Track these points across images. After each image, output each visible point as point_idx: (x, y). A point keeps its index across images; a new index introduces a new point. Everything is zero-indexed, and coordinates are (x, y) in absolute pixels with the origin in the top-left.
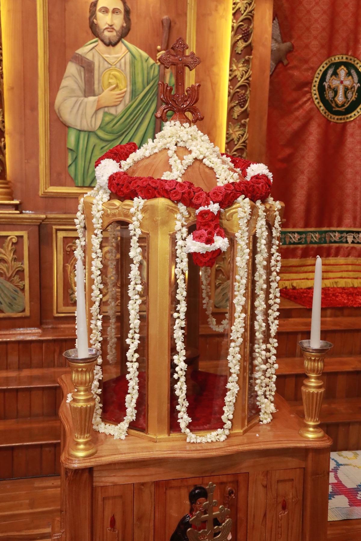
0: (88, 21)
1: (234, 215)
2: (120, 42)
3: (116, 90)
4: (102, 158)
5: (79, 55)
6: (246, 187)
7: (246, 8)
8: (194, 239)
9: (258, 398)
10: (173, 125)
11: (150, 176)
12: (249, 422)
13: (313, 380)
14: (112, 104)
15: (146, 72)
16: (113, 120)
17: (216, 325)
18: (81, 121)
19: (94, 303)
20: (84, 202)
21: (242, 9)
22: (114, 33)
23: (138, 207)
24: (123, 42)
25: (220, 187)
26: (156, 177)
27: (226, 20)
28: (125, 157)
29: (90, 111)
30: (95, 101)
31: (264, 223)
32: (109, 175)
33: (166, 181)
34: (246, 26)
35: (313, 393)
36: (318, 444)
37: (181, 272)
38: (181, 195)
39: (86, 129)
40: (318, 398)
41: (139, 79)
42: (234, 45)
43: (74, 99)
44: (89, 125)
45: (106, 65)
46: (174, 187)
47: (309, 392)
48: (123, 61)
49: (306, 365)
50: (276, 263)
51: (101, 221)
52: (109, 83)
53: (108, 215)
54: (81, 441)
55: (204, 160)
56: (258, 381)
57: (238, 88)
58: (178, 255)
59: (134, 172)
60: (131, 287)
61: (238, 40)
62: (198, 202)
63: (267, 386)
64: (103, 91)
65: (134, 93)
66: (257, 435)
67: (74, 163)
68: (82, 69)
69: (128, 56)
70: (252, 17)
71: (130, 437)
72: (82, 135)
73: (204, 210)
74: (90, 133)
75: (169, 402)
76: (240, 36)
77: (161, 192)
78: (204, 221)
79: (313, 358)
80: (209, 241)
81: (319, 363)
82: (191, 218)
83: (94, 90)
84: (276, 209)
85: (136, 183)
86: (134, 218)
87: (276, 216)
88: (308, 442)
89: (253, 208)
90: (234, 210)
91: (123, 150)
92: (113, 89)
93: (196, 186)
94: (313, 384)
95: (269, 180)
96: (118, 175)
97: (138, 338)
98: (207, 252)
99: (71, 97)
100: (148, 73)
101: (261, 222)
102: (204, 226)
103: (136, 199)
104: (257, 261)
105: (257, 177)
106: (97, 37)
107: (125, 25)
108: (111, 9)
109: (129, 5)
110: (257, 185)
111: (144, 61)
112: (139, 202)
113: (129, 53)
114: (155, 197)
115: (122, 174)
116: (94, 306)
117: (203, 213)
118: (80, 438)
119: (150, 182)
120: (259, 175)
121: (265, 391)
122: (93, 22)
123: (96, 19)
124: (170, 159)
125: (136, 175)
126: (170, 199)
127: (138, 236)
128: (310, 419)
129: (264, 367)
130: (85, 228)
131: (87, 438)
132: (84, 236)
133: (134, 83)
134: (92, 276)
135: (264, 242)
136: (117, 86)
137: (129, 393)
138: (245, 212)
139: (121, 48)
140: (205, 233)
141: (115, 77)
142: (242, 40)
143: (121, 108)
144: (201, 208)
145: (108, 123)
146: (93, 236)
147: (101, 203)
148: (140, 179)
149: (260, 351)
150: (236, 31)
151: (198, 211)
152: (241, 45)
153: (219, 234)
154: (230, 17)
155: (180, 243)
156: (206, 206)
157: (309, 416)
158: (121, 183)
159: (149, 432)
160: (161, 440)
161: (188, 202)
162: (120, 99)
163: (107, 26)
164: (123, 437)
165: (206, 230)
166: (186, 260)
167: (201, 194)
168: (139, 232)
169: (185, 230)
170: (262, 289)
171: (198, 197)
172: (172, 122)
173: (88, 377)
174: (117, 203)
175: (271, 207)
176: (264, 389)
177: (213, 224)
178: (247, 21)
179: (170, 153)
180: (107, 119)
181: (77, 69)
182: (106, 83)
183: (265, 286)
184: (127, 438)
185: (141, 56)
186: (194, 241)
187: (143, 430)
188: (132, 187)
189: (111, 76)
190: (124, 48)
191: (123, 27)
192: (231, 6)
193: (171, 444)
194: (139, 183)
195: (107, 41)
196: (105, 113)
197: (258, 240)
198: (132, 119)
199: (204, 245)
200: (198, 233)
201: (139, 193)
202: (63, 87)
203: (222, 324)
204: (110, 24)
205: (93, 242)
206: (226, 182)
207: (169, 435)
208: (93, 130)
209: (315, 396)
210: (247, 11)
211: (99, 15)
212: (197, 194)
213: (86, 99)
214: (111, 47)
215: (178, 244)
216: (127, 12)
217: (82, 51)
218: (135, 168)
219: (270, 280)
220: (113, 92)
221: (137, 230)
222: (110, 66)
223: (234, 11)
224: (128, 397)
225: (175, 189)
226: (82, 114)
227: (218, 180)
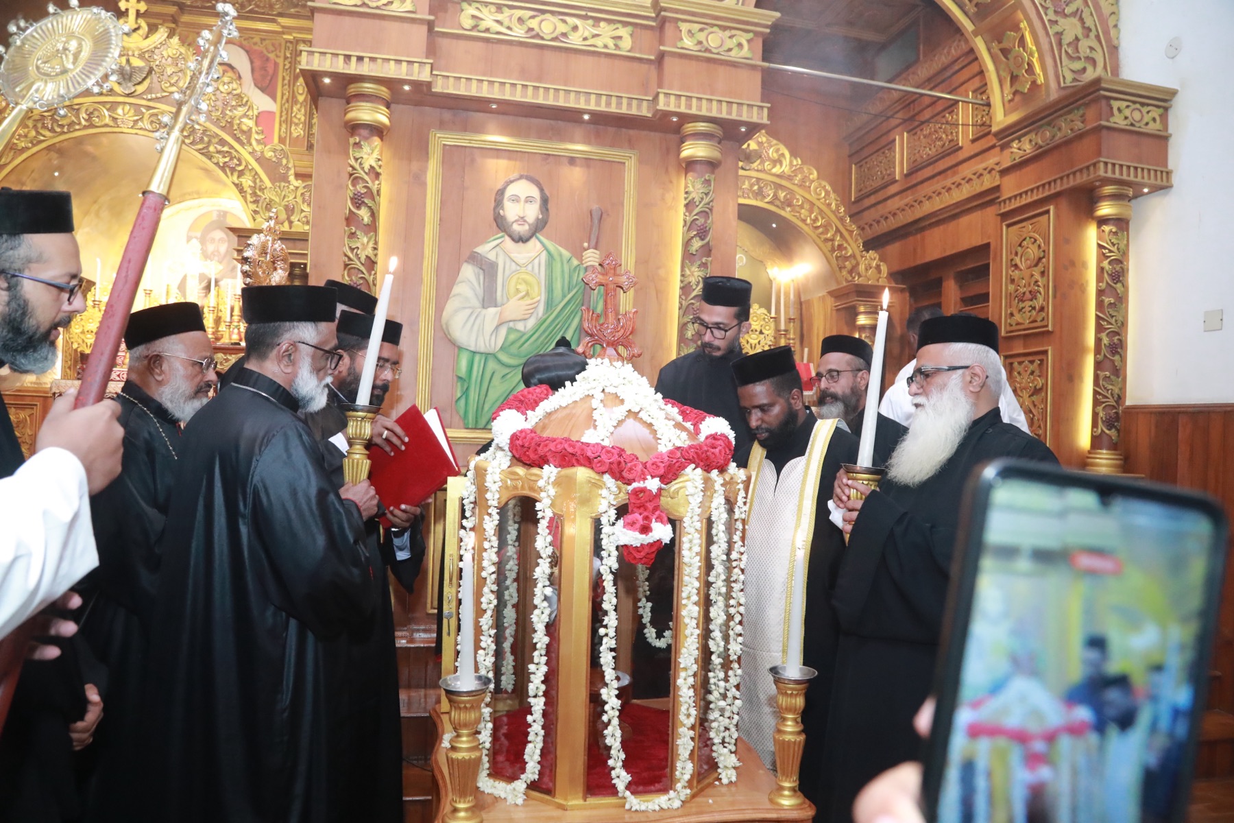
0: (492, 212)
1: (682, 491)
2: (534, 238)
3: (526, 298)
4: (501, 408)
5: (478, 253)
6: (696, 453)
7: (702, 199)
8: (624, 527)
9: (714, 748)
10: (599, 363)
11: (566, 435)
12: (699, 782)
13: (789, 723)
14: (519, 318)
15: (567, 276)
16: (521, 337)
17: (656, 638)
18: (477, 340)
19: (485, 611)
20: (476, 468)
21: (697, 199)
22: (527, 227)
23: (549, 478)
24: (537, 238)
25: (661, 454)
26: (574, 438)
27: (676, 211)
28: (534, 404)
29: (489, 327)
30: (496, 313)
31: (723, 501)
32: (512, 433)
33: (588, 445)
34: (702, 220)
35: (789, 742)
36: (794, 815)
37: (609, 571)
38: (607, 466)
39: (482, 349)
40: (796, 749)
41: (558, 286)
42: (687, 244)
43: (468, 312)
44: (488, 345)
45: (514, 266)
46: (598, 454)
47: (784, 741)
48: (536, 261)
49: (780, 701)
50: (739, 556)
51: (497, 496)
52: (517, 289)
53: (507, 488)
54: (461, 806)
55: (641, 415)
56: (714, 725)
57: (692, 299)
58: (604, 547)
59: (544, 428)
60: (538, 591)
61: (692, 237)
62: (631, 477)
63: (727, 729)
64: (508, 299)
65: (549, 304)
66: (710, 801)
67: (464, 396)
68: (481, 272)
69: (544, 255)
70: (711, 210)
71: (531, 802)
72: (477, 358)
73: (639, 488)
74: (487, 356)
75: (587, 753)
76: (695, 233)
77: (582, 461)
78: (639, 501)
79: (789, 692)
80: (645, 529)
81: (798, 699)
82: (622, 495)
83: (496, 299)
84: (739, 481)
85: (546, 446)
86: (543, 495)
87: (739, 490)
88: (782, 812)
89: (707, 482)
90: (681, 485)
91: (530, 396)
92: (523, 298)
93: (628, 452)
94: (789, 729)
95: (730, 442)
96: (524, 434)
97: (545, 662)
98: (642, 545)
99: (465, 308)
100: (570, 277)
101: (719, 500)
102: (639, 508)
103: (546, 467)
104: (713, 555)
105: (714, 437)
106: (502, 231)
107: (540, 216)
108: (523, 198)
109: (547, 192)
110: (713, 450)
111: (565, 262)
112: (550, 471)
113: (545, 252)
114: (573, 466)
115: (529, 432)
116: (485, 616)
117: (637, 492)
118: (460, 802)
119: (566, 446)
120: (716, 434)
121: (724, 738)
122: (499, 213)
123: (503, 210)
124: (595, 412)
125: (545, 435)
126: (592, 468)
127: (547, 519)
128: (784, 779)
129: (722, 703)
130: (475, 503)
131: (469, 802)
132: (473, 514)
133: (550, 290)
134: (484, 574)
135: (722, 528)
136: (527, 294)
137: (530, 742)
138: (696, 487)
139: (535, 246)
140: (640, 518)
141: (526, 282)
142: (698, 238)
143: (531, 323)
144: (635, 485)
145: (513, 343)
146: (486, 517)
147: (498, 471)
148: (554, 440)
149: (717, 682)
150: (690, 226)
151: (630, 488)
152: (697, 244)
153: (659, 519)
154: (682, 209)
155: (606, 529)
156: (642, 482)
157: (783, 774)
158: (526, 445)
159: (557, 795)
160: (573, 808)
161: (618, 475)
162: (532, 311)
163: (517, 218)
164: (520, 801)
165: (640, 514)
166: (615, 553)
167: (635, 465)
168: (549, 514)
169: (613, 513)
170: (720, 594)
171: (630, 470)
172: (599, 359)
173: (473, 715)
174: (521, 471)
175: (732, 478)
176: (722, 734)
177: (650, 506)
178: (704, 214)
179: (595, 403)
180: (512, 337)
181: (474, 271)
182: (512, 290)
183: (724, 590)
184: (526, 802)
185: (561, 255)
186: (625, 530)
187: (549, 792)
188: (541, 451)
189: (520, 281)
190: (539, 245)
191: (537, 219)
192: (683, 195)
193: (587, 813)
194: (552, 446)
195: (517, 237)
196: (510, 330)
197: (715, 525)
198: (547, 337)
199: (637, 534)
200: (629, 518)
201: (551, 460)
202: (454, 296)
203: (664, 637)
204: (522, 216)
205: (485, 526)
206: (670, 447)
207: (585, 801)
208: (491, 352)
209: (792, 745)
210: (703, 203)
211: (508, 205)
212: (629, 465)
213: (484, 311)
214: (521, 244)
215: (603, 531)
216: (545, 201)
217: (483, 249)
218: (547, 421)
219: (732, 579)
220: (522, 302)
221: (546, 510)
222: (518, 268)
223: (686, 202)
224: (529, 747)
225: (599, 456)
226: (478, 331)
227: (659, 441)
